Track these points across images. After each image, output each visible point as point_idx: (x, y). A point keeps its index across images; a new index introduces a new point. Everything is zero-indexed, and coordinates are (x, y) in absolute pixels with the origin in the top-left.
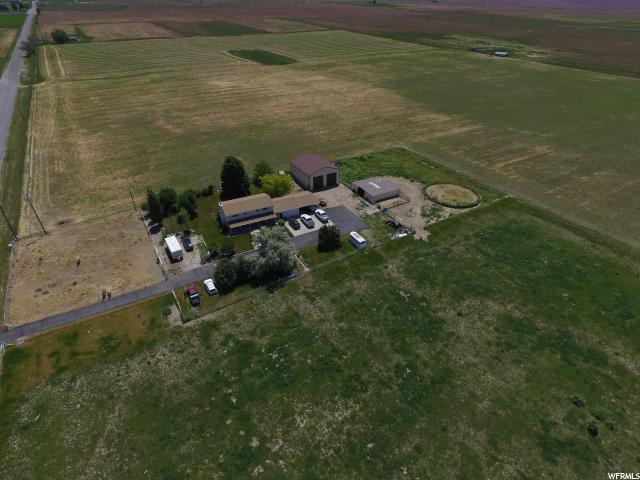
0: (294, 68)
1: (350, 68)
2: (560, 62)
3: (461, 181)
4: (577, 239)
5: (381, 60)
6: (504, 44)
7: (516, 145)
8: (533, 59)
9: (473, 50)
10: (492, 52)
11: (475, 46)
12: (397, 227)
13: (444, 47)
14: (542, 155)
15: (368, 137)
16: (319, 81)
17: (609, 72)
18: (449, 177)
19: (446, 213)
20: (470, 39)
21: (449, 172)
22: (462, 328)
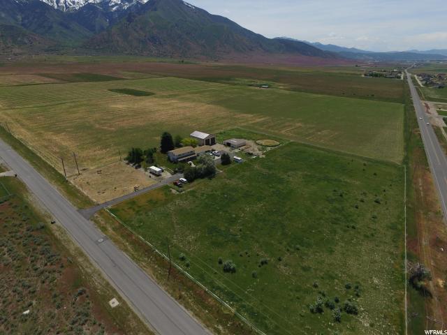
0: (155, 97)
1: (188, 96)
2: (294, 90)
3: (269, 138)
4: (322, 152)
5: (204, 91)
6: (265, 82)
7: (287, 124)
8: (281, 88)
9: (251, 85)
10: (260, 86)
11: (250, 83)
12: (251, 154)
13: (235, 84)
14: (300, 127)
15: (218, 125)
16: (175, 102)
17: (317, 93)
18: (263, 137)
19: (269, 149)
20: (246, 80)
21: (263, 135)
22: (291, 179)
